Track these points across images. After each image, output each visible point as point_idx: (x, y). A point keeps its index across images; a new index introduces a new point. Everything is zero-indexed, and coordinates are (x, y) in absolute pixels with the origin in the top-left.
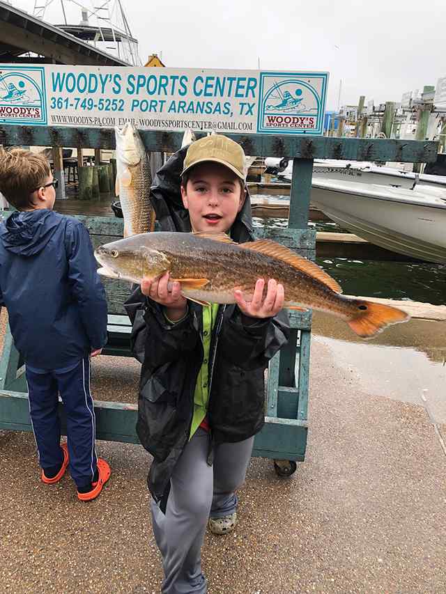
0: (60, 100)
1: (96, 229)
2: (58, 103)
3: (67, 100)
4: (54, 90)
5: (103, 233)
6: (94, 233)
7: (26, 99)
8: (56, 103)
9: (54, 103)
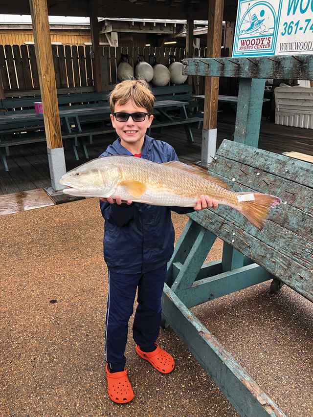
0: (291, 25)
1: (293, 173)
2: (289, 28)
3: (297, 24)
4: (288, 14)
5: (297, 180)
6: (289, 178)
7: (263, 28)
8: (287, 29)
9: (285, 29)
